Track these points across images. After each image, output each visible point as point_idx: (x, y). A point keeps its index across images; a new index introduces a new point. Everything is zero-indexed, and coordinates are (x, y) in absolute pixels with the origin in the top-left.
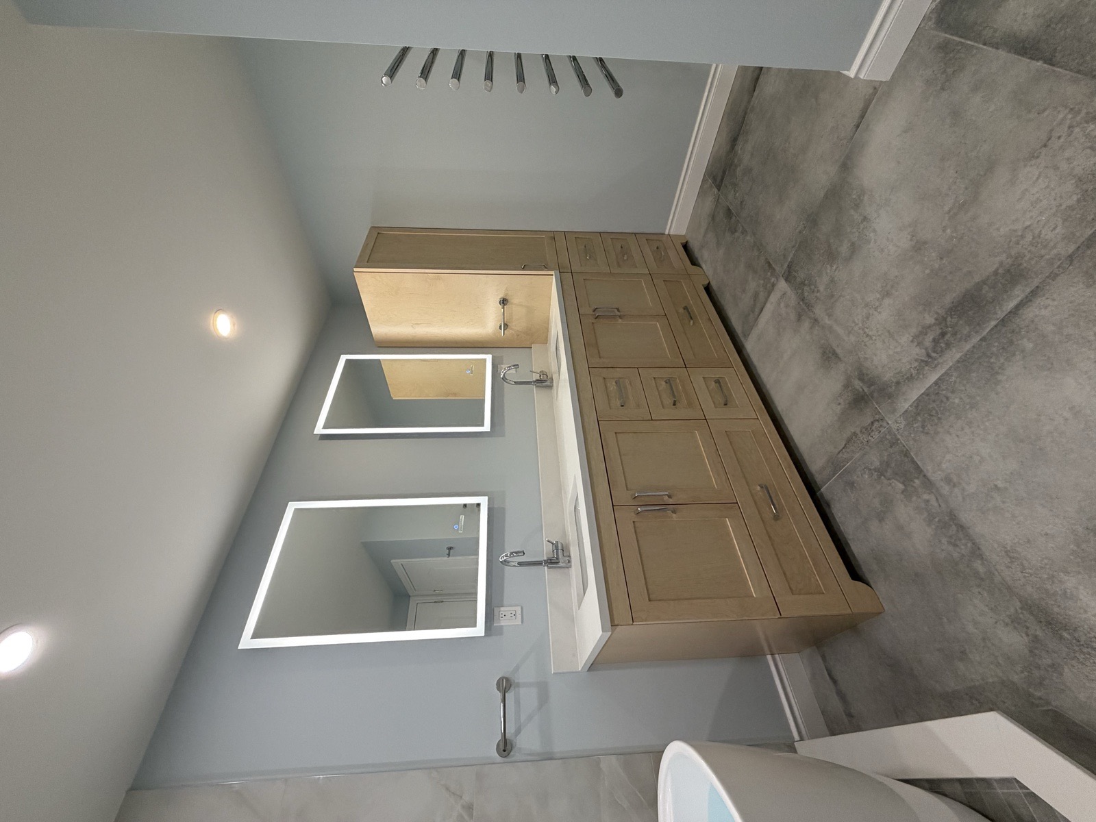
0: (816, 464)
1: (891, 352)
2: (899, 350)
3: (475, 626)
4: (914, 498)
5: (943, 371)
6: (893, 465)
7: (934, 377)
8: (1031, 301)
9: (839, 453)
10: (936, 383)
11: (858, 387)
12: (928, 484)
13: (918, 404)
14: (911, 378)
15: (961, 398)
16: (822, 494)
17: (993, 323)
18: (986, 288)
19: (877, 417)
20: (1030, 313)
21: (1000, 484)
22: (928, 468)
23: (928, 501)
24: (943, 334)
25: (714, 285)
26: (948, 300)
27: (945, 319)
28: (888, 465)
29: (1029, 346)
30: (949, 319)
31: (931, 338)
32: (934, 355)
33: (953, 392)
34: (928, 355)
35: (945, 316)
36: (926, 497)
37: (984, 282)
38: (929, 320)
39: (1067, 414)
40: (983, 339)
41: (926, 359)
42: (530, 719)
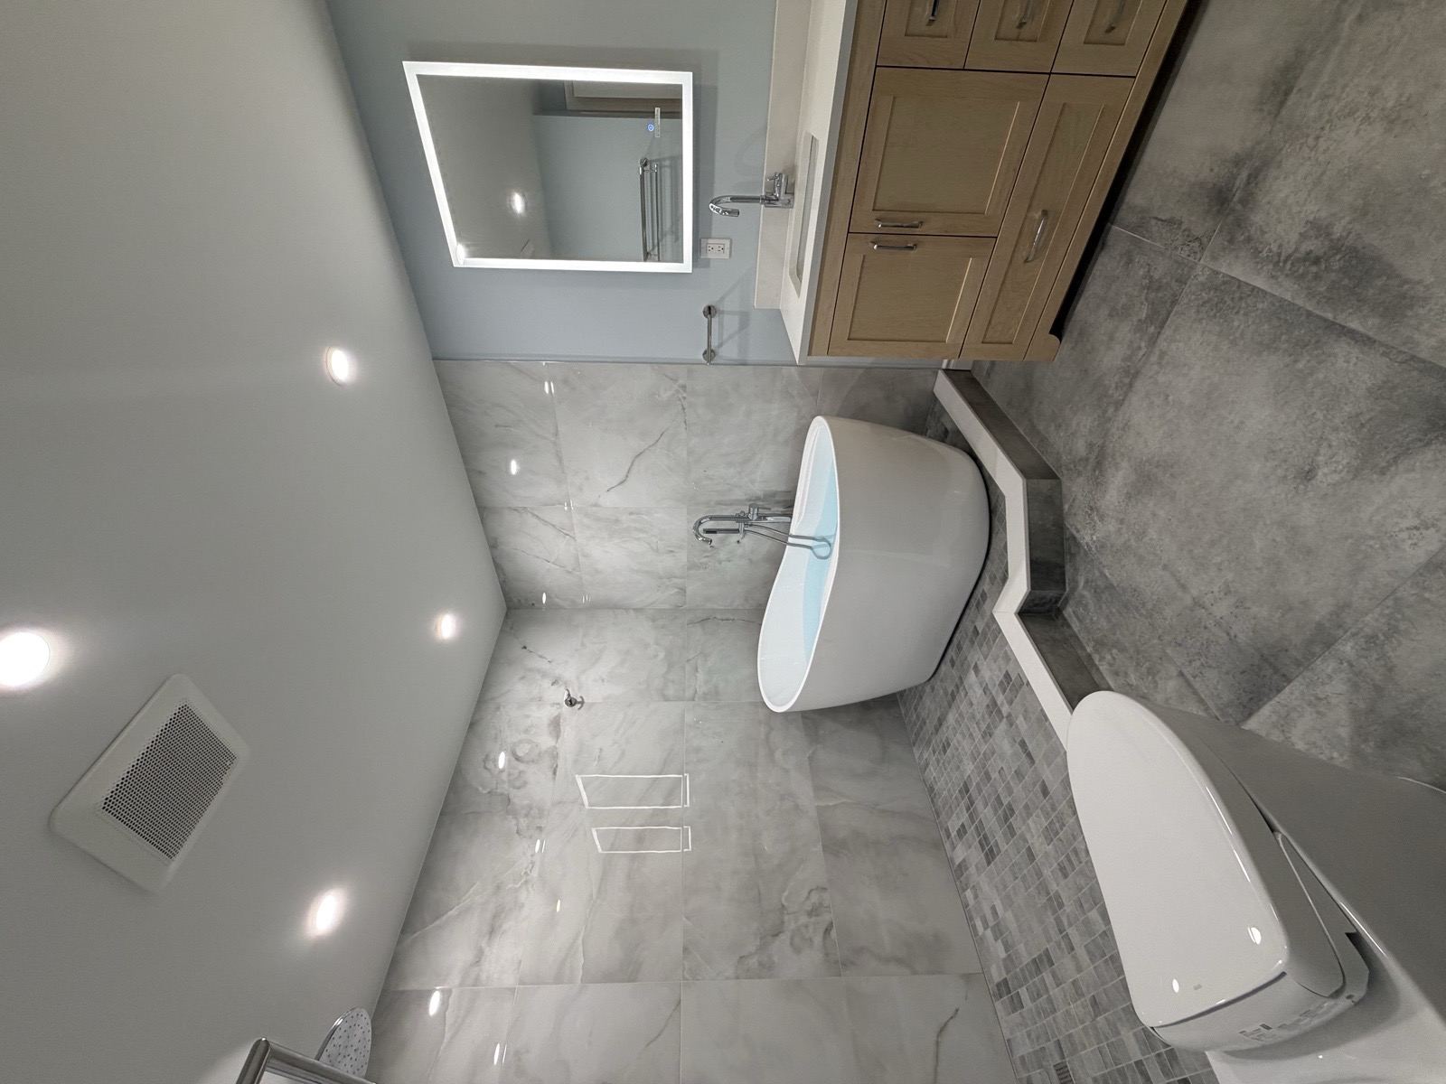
0: (1136, 196)
1: (1291, 200)
2: (1295, 209)
3: (682, 261)
4: (1138, 335)
5: (1268, 289)
6: (1160, 295)
7: (1260, 282)
8: (1357, 342)
9: (1156, 218)
10: (1254, 288)
11: (1238, 183)
12: (1153, 341)
13: (1227, 282)
14: (1256, 253)
15: (1239, 326)
16: (1110, 228)
17: (1330, 316)
18: (1380, 282)
19: (1205, 240)
20: (1341, 348)
21: (1170, 398)
22: (1167, 332)
23: (1140, 348)
24: (1316, 261)
26: (1369, 238)
27: (1338, 251)
28: (1158, 289)
29: (1300, 365)
30: (1338, 257)
31: (1312, 247)
32: (1289, 264)
33: (1246, 314)
34: (1288, 258)
35: (1343, 249)
36: (1143, 344)
37: (1393, 274)
38: (1339, 228)
39: (1236, 422)
40: (1309, 314)
41: (1282, 258)
42: (731, 337)
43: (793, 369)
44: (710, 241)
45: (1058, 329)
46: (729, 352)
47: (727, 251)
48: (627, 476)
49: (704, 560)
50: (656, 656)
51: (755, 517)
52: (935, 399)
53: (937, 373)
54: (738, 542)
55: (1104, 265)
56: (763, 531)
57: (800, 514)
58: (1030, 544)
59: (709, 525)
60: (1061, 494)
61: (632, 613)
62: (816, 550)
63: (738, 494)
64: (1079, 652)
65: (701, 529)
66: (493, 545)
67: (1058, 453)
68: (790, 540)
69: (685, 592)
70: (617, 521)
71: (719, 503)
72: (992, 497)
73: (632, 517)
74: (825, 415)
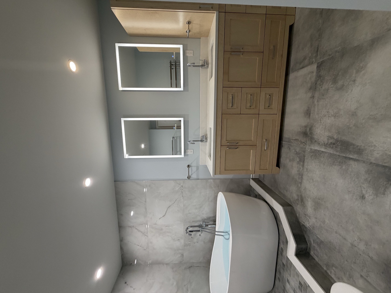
0: (286, 135)
1: (321, 132)
2: (323, 134)
3: (181, 155)
4: (299, 165)
5: (326, 151)
6: (300, 155)
7: (323, 150)
8: (355, 161)
9: (292, 139)
10: (322, 151)
11: (307, 131)
12: (303, 166)
13: (315, 151)
14: (319, 144)
15: (323, 160)
16: (282, 143)
17: (344, 155)
18: (352, 147)
19: (306, 143)
20: (352, 162)
21: (314, 180)
22: (306, 164)
23: (300, 168)
24: (334, 144)
25: (295, 26)
26: (344, 138)
27: (338, 141)
28: (299, 154)
29: (344, 167)
30: (339, 143)
31: (331, 141)
32: (328, 145)
33: (324, 157)
34: (327, 144)
35: (339, 141)
36: (301, 167)
37: (354, 145)
38: (335, 137)
40: (339, 156)
41: (326, 144)
42: (194, 172)
43: (211, 180)
44: (188, 150)
45: (278, 165)
46: (194, 176)
47: (192, 152)
48: (165, 214)
49: (189, 242)
50: (173, 284)
51: (205, 226)
52: (251, 187)
53: (250, 180)
54: (200, 235)
55: (284, 151)
56: (207, 231)
57: (218, 224)
58: (291, 228)
59: (191, 229)
60: (295, 211)
61: (165, 265)
62: (224, 236)
63: (199, 218)
65: (188, 231)
66: (121, 240)
67: (289, 199)
68: (216, 233)
69: (183, 256)
70: (162, 229)
71: (193, 222)
72: (275, 213)
73: (167, 227)
74: (222, 192)
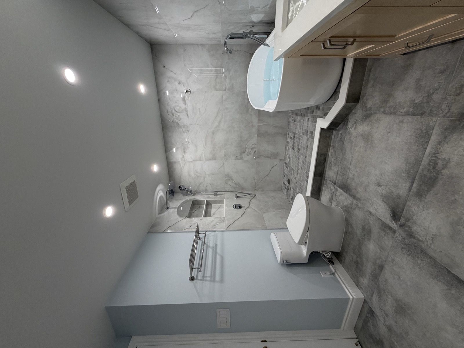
2: (456, 152)
4: (409, 104)
5: (426, 154)
7: (428, 150)
8: (410, 187)
10: (426, 149)
12: (407, 114)
13: (429, 136)
14: (440, 143)
15: (413, 149)
17: (417, 178)
18: (426, 189)
19: (448, 115)
20: (408, 184)
21: (389, 134)
22: (410, 118)
23: (404, 108)
24: (434, 168)
26: (440, 182)
27: (437, 174)
28: (428, 101)
29: (403, 174)
30: (435, 174)
31: (439, 164)
32: (434, 158)
33: (417, 150)
34: (436, 157)
35: (437, 175)
37: (428, 191)
38: (445, 171)
39: (386, 161)
40: (417, 171)
41: (436, 155)
48: (192, 17)
50: (212, 70)
60: (355, 106)
64: (330, 142)
70: (189, 27)
